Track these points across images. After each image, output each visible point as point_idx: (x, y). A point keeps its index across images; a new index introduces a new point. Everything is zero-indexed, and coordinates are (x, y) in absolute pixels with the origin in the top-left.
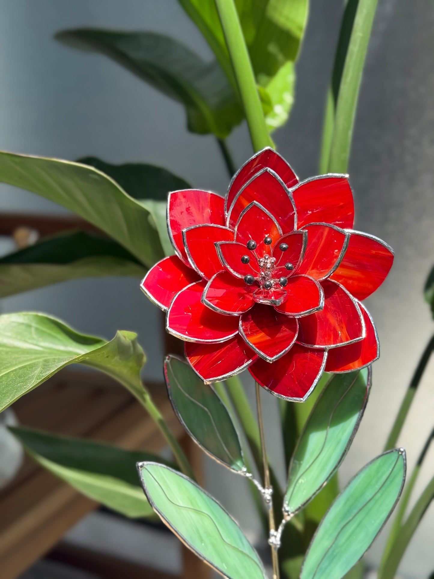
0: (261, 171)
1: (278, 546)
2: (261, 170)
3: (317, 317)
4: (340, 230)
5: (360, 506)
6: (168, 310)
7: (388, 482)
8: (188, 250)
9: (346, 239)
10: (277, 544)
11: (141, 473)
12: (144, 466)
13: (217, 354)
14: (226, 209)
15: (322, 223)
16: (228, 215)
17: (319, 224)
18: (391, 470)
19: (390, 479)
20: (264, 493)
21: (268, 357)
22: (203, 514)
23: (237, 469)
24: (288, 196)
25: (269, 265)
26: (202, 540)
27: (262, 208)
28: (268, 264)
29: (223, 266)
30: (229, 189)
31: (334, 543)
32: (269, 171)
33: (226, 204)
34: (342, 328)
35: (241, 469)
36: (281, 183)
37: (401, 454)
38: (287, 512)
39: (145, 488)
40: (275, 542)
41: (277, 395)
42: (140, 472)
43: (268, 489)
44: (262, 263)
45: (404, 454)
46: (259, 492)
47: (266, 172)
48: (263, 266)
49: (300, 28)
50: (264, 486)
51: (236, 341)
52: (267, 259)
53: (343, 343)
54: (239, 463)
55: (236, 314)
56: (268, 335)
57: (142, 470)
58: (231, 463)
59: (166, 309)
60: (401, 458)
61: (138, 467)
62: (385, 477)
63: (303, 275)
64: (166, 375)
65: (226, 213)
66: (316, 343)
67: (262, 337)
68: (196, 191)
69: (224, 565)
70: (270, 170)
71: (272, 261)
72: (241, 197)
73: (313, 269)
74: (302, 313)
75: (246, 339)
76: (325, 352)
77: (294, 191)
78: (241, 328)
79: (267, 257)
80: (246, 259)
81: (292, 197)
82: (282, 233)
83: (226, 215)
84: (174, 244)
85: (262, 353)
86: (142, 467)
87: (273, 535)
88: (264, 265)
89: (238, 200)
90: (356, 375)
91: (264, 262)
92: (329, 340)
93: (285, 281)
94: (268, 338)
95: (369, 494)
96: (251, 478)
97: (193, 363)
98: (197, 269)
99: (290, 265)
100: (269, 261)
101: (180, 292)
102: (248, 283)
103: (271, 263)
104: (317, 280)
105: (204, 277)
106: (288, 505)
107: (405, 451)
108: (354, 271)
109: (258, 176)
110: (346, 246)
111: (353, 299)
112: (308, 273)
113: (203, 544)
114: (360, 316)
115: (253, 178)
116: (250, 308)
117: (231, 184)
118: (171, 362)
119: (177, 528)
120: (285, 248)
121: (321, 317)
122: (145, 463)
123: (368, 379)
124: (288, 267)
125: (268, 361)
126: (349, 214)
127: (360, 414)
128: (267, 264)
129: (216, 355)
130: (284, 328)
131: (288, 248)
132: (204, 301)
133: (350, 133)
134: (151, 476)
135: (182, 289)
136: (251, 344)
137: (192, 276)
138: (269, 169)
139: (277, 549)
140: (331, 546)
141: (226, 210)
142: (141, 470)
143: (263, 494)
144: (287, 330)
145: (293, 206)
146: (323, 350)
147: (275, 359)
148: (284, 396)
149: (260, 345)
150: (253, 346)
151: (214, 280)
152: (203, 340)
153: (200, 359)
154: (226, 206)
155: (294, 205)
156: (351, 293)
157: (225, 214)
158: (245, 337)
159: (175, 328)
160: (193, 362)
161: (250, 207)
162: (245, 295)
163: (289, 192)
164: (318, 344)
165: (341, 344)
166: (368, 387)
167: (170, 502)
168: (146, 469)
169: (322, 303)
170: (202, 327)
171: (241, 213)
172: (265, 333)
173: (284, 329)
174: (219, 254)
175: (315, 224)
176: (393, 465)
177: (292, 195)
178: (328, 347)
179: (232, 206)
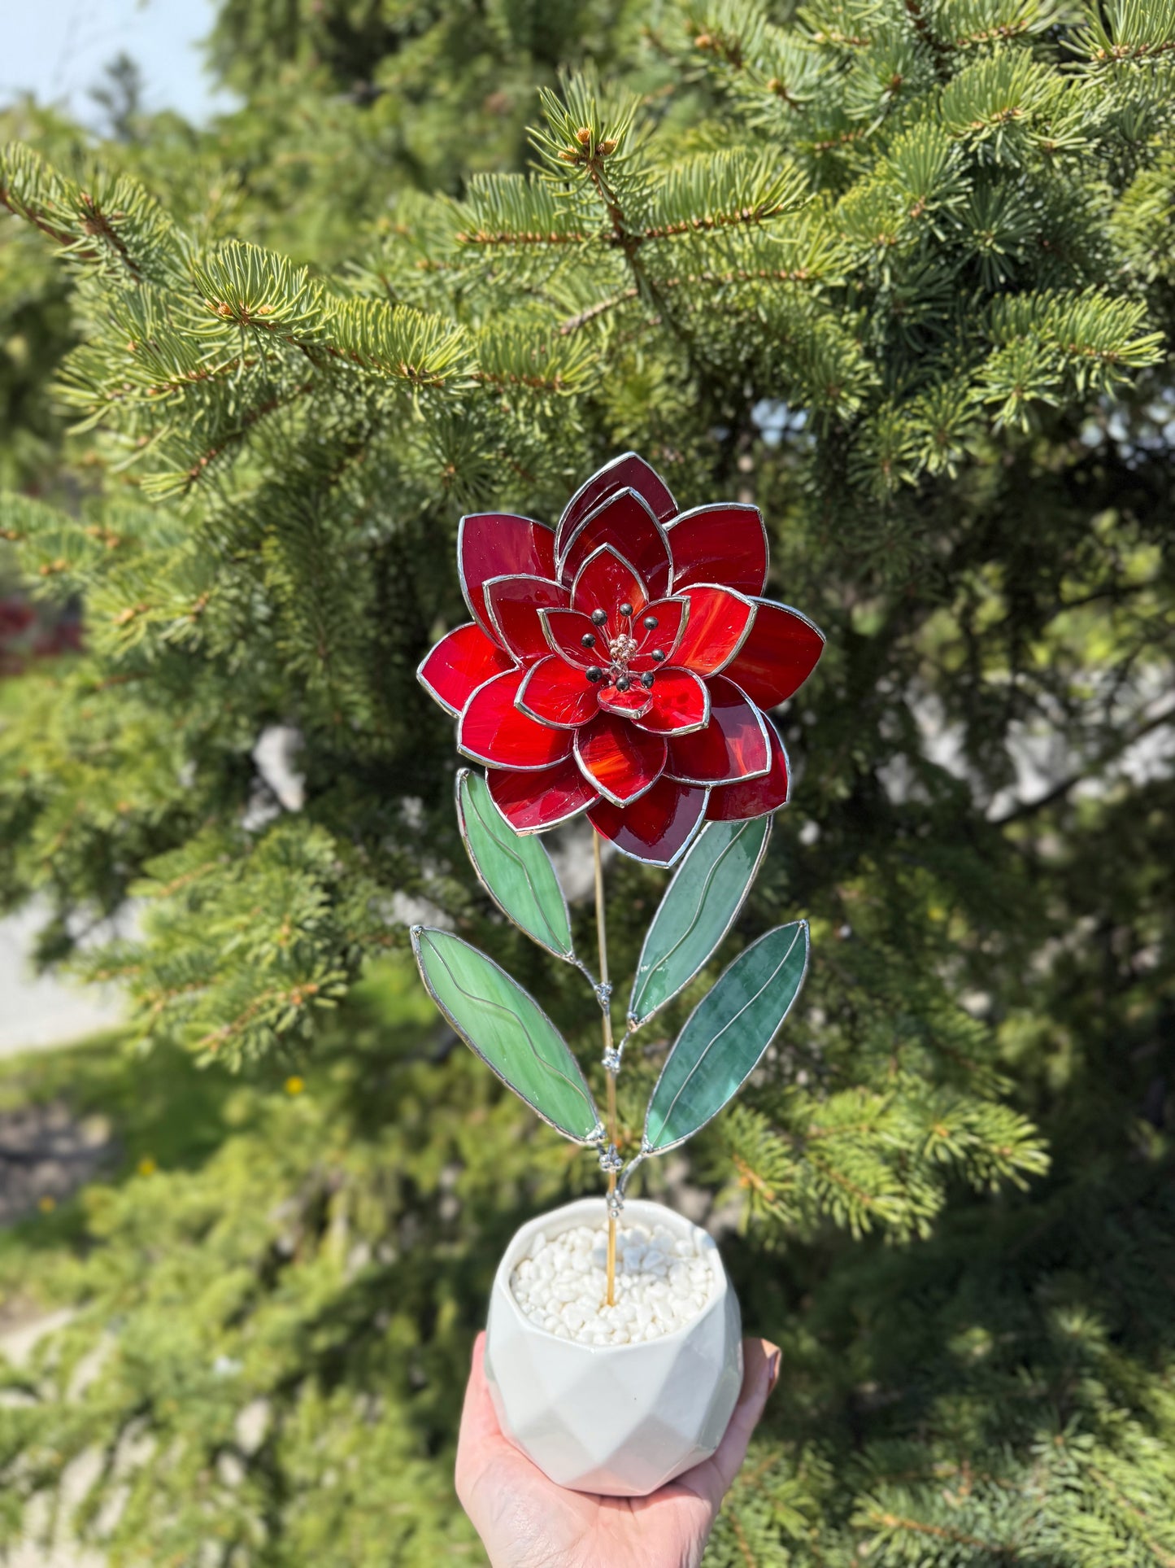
0: (619, 494)
1: (618, 1071)
2: (618, 491)
4: (742, 598)
10: (616, 1068)
12: (423, 933)
14: (558, 551)
15: (715, 585)
17: (709, 586)
24: (660, 536)
27: (619, 557)
36: (649, 514)
40: (611, 1064)
47: (627, 495)
50: (600, 981)
55: (567, 726)
67: (608, 766)
69: (535, 1093)
70: (632, 492)
73: (695, 658)
76: (705, 792)
77: (669, 528)
81: (666, 538)
82: (648, 599)
83: (557, 561)
87: (609, 1056)
89: (579, 536)
92: (714, 772)
96: (579, 967)
99: (658, 653)
109: (614, 500)
112: (686, 664)
115: (605, 503)
116: (593, 718)
120: (651, 624)
124: (655, 655)
126: (756, 570)
131: (656, 625)
134: (433, 948)
139: (614, 1074)
141: (557, 554)
145: (668, 553)
146: (703, 789)
147: (629, 801)
154: (557, 545)
155: (669, 550)
157: (555, 559)
163: (661, 530)
167: (459, 990)
168: (426, 938)
175: (703, 587)
177: (666, 535)
178: (712, 783)
179: (567, 548)
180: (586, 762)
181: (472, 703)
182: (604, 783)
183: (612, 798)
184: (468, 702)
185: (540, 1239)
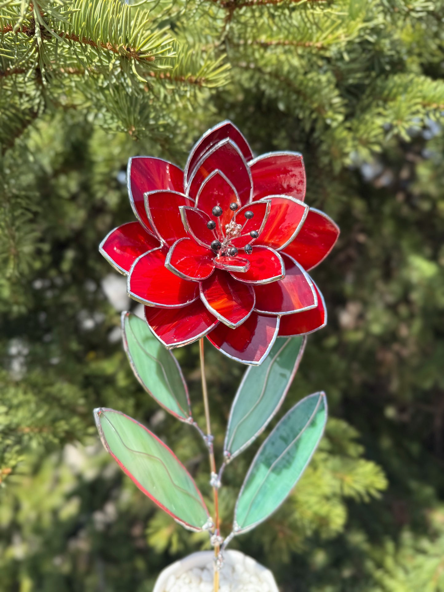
0: (223, 142)
9: (306, 211)
10: (218, 485)
21: (231, 324)
22: (155, 458)
24: (247, 170)
26: (153, 484)
27: (224, 177)
32: (232, 143)
34: (294, 296)
36: (241, 156)
40: (215, 484)
47: (228, 143)
51: (195, 307)
53: (297, 310)
55: (196, 280)
67: (223, 303)
68: (157, 160)
69: (173, 506)
72: (202, 167)
75: (208, 305)
76: (278, 319)
81: (250, 171)
86: (99, 413)
96: (196, 427)
97: (154, 327)
109: (220, 147)
110: (305, 218)
113: (155, 487)
117: (192, 155)
120: (249, 215)
125: (231, 327)
132: (168, 265)
134: (108, 422)
136: (213, 310)
138: (230, 141)
141: (185, 180)
145: (251, 180)
146: (276, 317)
149: (222, 310)
150: (216, 312)
151: (176, 246)
152: (165, 305)
157: (185, 183)
159: (137, 293)
161: (213, 175)
163: (247, 166)
165: (294, 311)
167: (125, 447)
168: (104, 415)
169: (284, 272)
177: (252, 168)
178: (281, 314)
179: (192, 176)
180: (209, 301)
181: (135, 267)
182: (222, 314)
183: (227, 322)
184: (133, 266)
185: (172, 579)
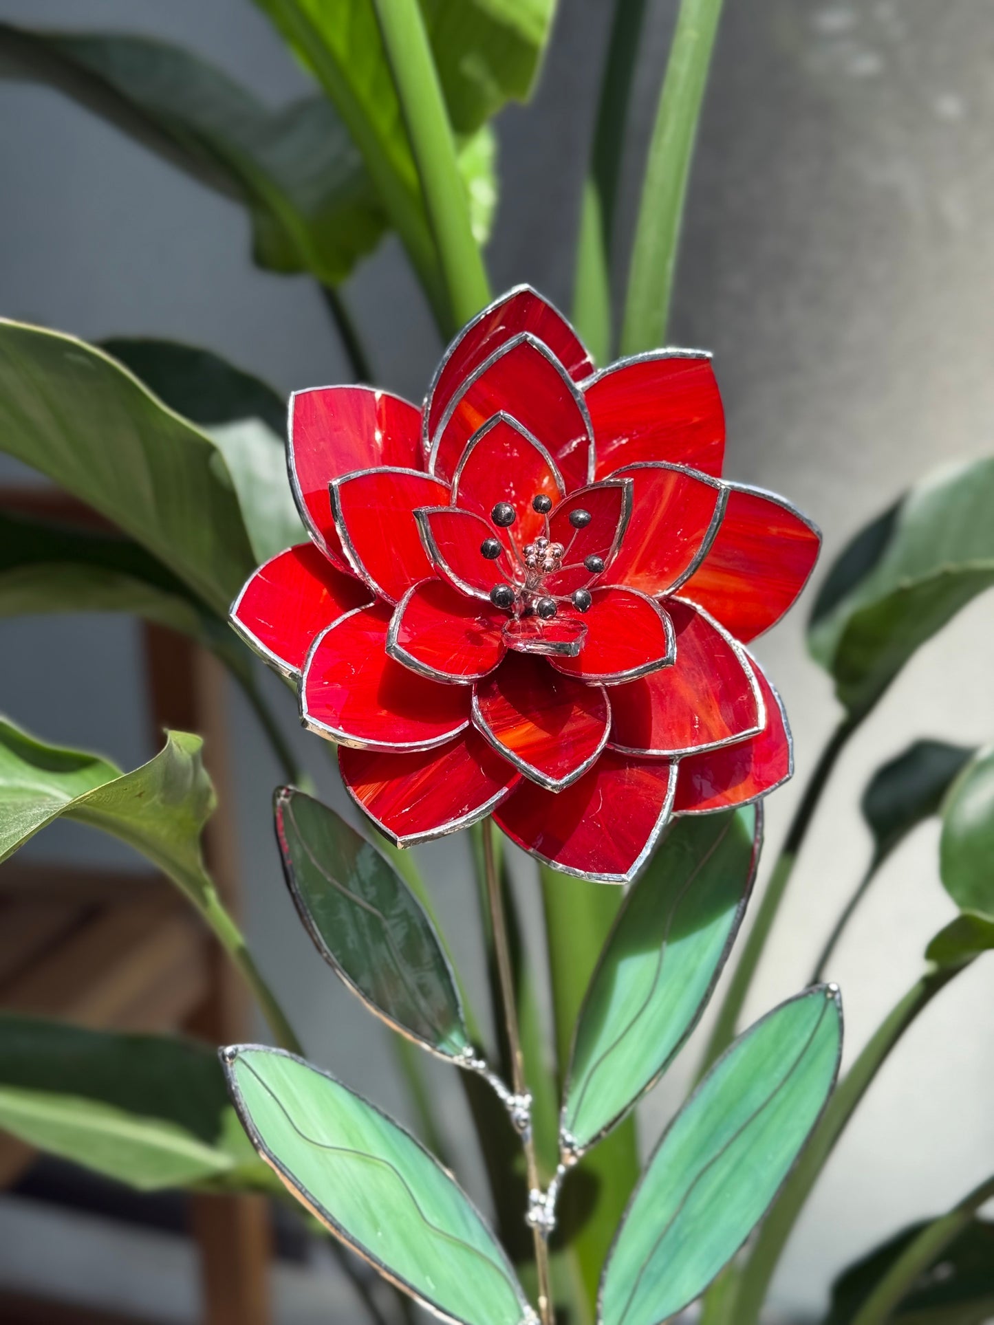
0: (513, 341)
1: (550, 1228)
2: (512, 338)
3: (649, 685)
4: (705, 479)
5: (738, 1122)
6: (300, 675)
7: (803, 1064)
8: (345, 530)
9: (721, 498)
10: (548, 1224)
11: (232, 1071)
12: (239, 1055)
13: (418, 779)
14: (427, 432)
15: (661, 462)
16: (432, 447)
17: (653, 464)
18: (808, 1035)
19: (808, 1056)
20: (514, 1105)
21: (549, 780)
22: (376, 1161)
23: (451, 1052)
24: (574, 402)
25: (548, 562)
26: (376, 1225)
27: (521, 428)
28: (546, 560)
29: (432, 565)
30: (434, 383)
31: (678, 1212)
32: (532, 341)
33: (427, 420)
34: (711, 707)
35: (459, 1052)
36: (559, 370)
37: (833, 998)
38: (570, 1145)
39: (243, 1107)
40: (541, 1219)
41: (564, 868)
42: (230, 1069)
43: (523, 1094)
44: (531, 556)
45: (837, 996)
46: (500, 1103)
47: (525, 344)
48: (535, 564)
49: (540, 21)
50: (511, 1089)
51: (463, 745)
52: (545, 546)
53: (715, 744)
54: (455, 1038)
55: (463, 680)
56: (542, 727)
57: (234, 1065)
58: (436, 1038)
59: (295, 672)
60: (831, 1007)
61: (224, 1057)
62: (794, 1053)
63: (616, 586)
64: (282, 834)
65: (427, 443)
66: (651, 745)
67: (528, 733)
68: (354, 389)
69: (428, 1279)
70: (532, 338)
71: (556, 551)
72: (464, 403)
73: (638, 571)
74: (626, 673)
75: (494, 739)
76: (671, 766)
77: (587, 389)
78: (478, 714)
79: (544, 542)
80: (493, 546)
81: (583, 402)
82: (564, 487)
83: (426, 446)
84: (307, 516)
85: (535, 771)
86: (232, 1056)
87: (537, 1204)
88: (537, 560)
89: (458, 410)
90: (728, 821)
91: (538, 554)
92: (681, 736)
93: (586, 598)
94: (544, 735)
95: (759, 1095)
96: (481, 1072)
97: (364, 800)
98: (367, 574)
99: (596, 561)
100: (548, 552)
101: (325, 632)
102: (499, 603)
103: (553, 555)
104: (654, 596)
105: (383, 594)
106: (571, 1130)
107: (839, 991)
108: (727, 577)
109: (506, 352)
110: (720, 516)
111: (731, 640)
112: (626, 580)
114: (751, 679)
115: (493, 357)
116: (497, 667)
117: (439, 372)
118: (291, 802)
119: (318, 1199)
120: (583, 521)
121: (658, 685)
122: (241, 1047)
123: (756, 828)
124: (593, 565)
125: (549, 788)
126: (713, 443)
127: (740, 909)
128: (544, 559)
129: (417, 781)
130: (577, 711)
131: (591, 520)
132: (393, 650)
133: (670, 265)
134: (255, 1078)
135: (329, 623)
136: (507, 751)
137: (352, 592)
138: (531, 336)
139: (546, 1235)
140: (672, 1221)
141: (425, 435)
142: (232, 1064)
143: (510, 1109)
144: (585, 715)
145: (587, 424)
146: (667, 761)
147: (567, 783)
148: (582, 872)
149: (527, 752)
150: (513, 754)
151: (411, 600)
152: (391, 744)
153: (380, 790)
154: (427, 426)
155: (589, 422)
156: (726, 627)
157: (424, 444)
158: (491, 734)
159: (323, 716)
160: (366, 798)
161: (492, 425)
162: (482, 635)
163: (576, 392)
164: (656, 747)
165: (711, 745)
166: (757, 846)
167: (300, 1137)
168: (244, 1062)
169: (672, 650)
170: (384, 713)
171: (469, 441)
172: (535, 724)
173: (578, 714)
174: (425, 537)
175: (644, 466)
176: (813, 1024)
177: (584, 399)
180: (496, 730)
183: (541, 778)
184: (312, 653)
